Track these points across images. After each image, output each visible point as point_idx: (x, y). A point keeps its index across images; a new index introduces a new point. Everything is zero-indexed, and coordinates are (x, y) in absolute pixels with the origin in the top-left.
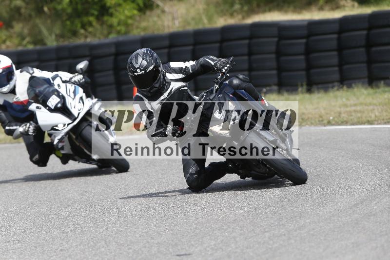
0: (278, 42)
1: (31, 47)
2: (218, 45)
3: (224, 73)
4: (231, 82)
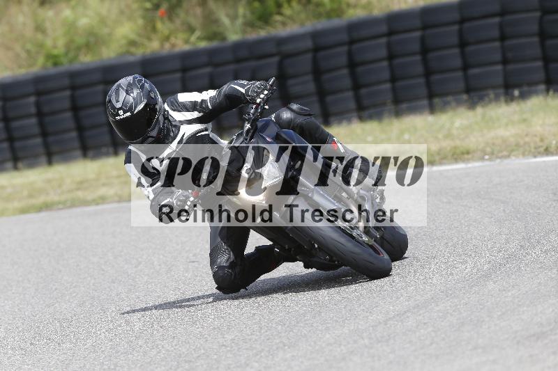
0: (541, 17)
1: (203, 44)
2: (456, 27)
3: (259, 104)
4: (278, 117)
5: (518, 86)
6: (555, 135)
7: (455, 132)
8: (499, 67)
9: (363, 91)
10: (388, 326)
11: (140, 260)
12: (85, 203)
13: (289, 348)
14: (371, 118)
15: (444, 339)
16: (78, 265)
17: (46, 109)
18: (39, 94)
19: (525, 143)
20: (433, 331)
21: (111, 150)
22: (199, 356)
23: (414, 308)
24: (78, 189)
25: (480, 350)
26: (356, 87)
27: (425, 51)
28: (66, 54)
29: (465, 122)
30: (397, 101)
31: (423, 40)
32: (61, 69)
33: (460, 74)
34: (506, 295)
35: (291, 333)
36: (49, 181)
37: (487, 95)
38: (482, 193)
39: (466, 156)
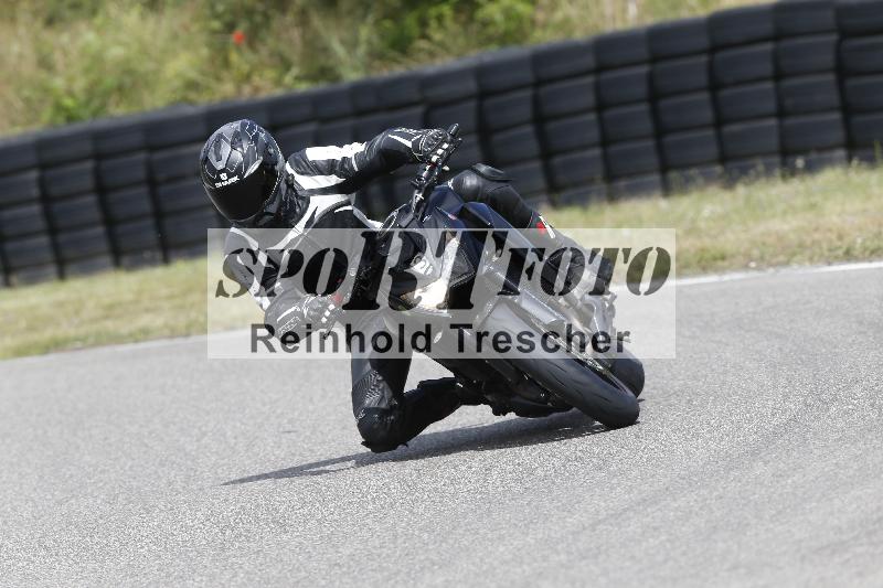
5: (802, 151)
6: (860, 229)
7: (702, 225)
8: (773, 122)
9: (557, 161)
10: (597, 532)
11: (204, 429)
12: (117, 339)
13: (440, 567)
14: (569, 203)
15: (684, 554)
16: (106, 439)
17: (55, 190)
18: (43, 166)
19: (814, 242)
20: (668, 540)
21: (159, 255)
22: (298, 582)
23: (639, 504)
24: (106, 317)
25: (742, 571)
26: (546, 154)
27: (654, 96)
28: (88, 102)
29: (719, 209)
30: (610, 176)
31: (651, 79)
32: (78, 127)
33: (710, 133)
34: (784, 483)
35: (444, 544)
36: (61, 305)
37: (753, 166)
38: (746, 321)
39: (720, 263)
